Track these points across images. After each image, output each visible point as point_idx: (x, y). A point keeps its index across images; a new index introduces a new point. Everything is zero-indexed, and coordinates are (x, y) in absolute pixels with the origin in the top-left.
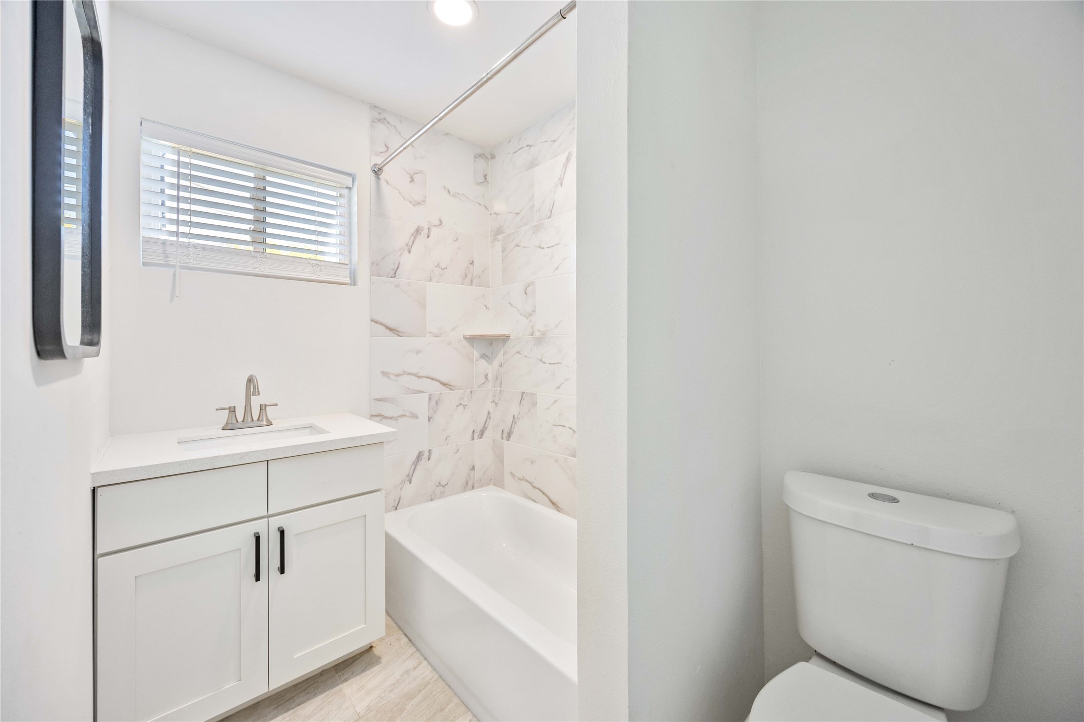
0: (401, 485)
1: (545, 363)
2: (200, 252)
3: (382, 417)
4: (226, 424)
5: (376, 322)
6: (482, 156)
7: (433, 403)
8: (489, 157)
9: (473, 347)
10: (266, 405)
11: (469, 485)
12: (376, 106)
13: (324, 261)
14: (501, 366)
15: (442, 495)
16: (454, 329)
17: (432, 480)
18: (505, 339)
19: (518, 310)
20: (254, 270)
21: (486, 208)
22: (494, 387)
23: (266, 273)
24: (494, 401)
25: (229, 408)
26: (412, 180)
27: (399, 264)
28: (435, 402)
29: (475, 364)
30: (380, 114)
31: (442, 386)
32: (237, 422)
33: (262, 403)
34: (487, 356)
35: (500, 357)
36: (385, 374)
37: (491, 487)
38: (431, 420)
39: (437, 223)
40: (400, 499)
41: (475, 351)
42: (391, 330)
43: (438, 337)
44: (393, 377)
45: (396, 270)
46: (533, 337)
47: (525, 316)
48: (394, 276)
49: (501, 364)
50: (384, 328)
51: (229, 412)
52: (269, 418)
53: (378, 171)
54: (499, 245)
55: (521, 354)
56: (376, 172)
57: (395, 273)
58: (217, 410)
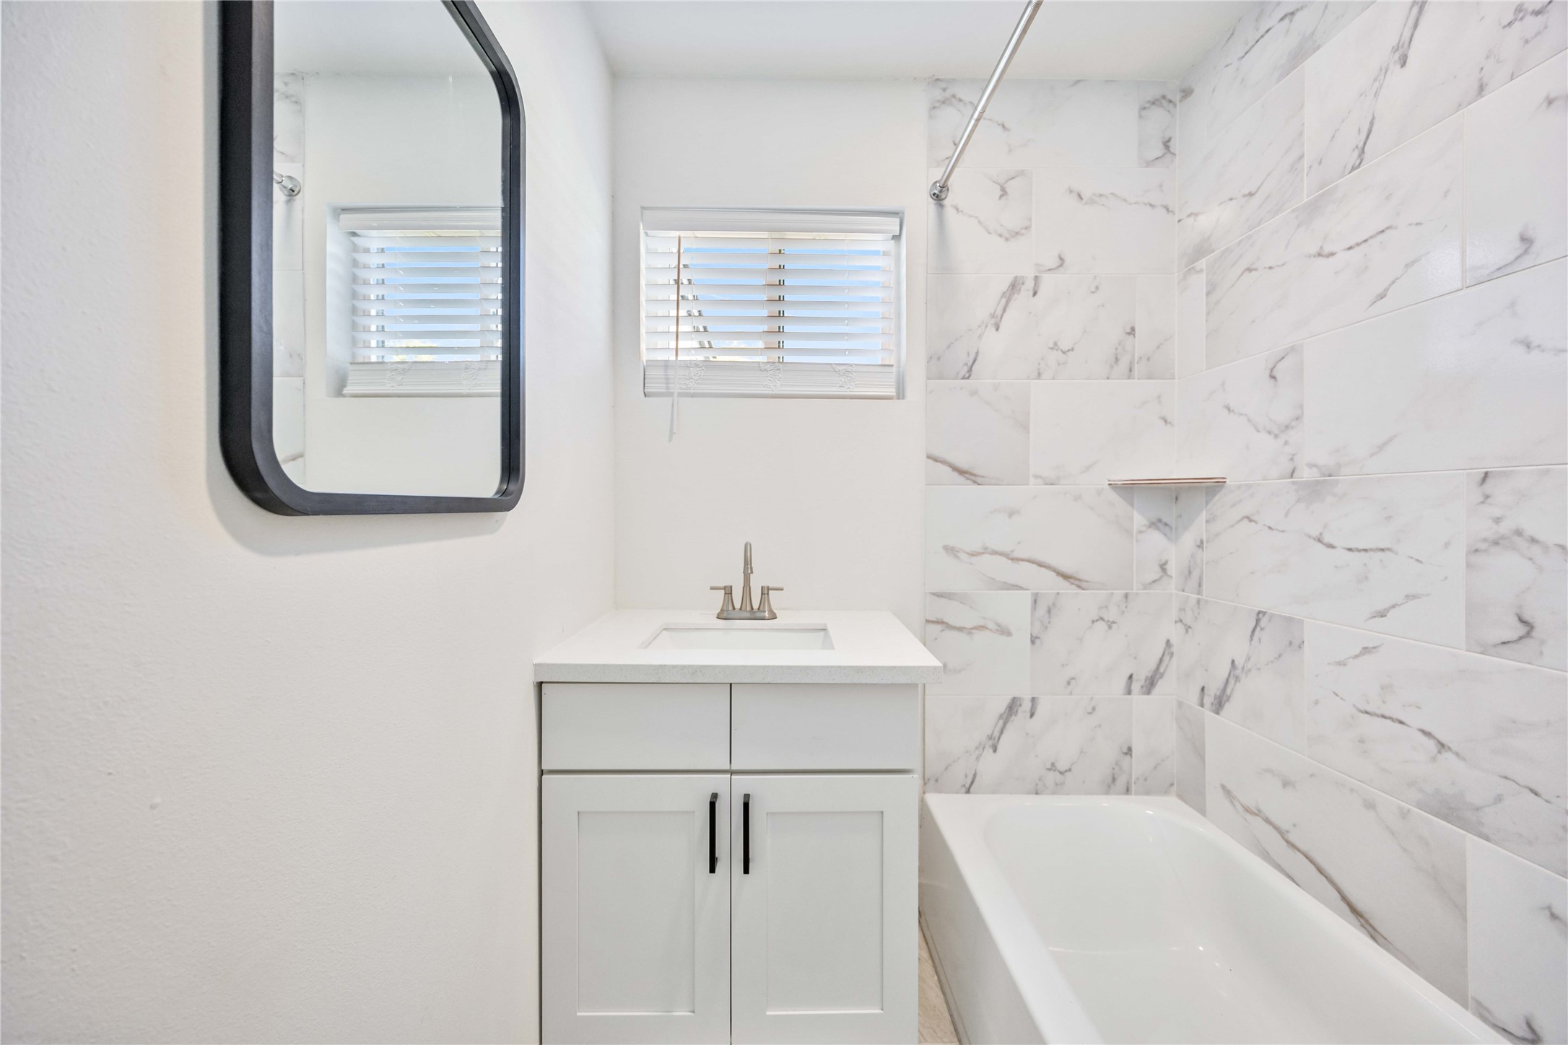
0: (977, 752)
1: (1331, 546)
2: (702, 372)
3: (944, 625)
4: (722, 610)
5: (936, 460)
6: (1161, 101)
7: (1041, 611)
8: (1177, 98)
9: (1132, 505)
10: (768, 589)
11: (1117, 783)
12: (938, 79)
13: (856, 365)
14: (1200, 545)
15: (1058, 789)
16: (1088, 468)
17: (1037, 756)
18: (1212, 487)
19: (1249, 420)
20: (763, 389)
21: (1168, 210)
22: (1183, 591)
23: (776, 392)
24: (1181, 621)
25: (725, 588)
26: (1004, 193)
27: (977, 353)
28: (1044, 609)
29: (1137, 541)
30: (944, 90)
31: (1060, 579)
32: (734, 608)
33: (764, 585)
34: (1166, 524)
35: (1198, 528)
36: (951, 550)
37: (1172, 800)
38: (1037, 641)
39: (1053, 262)
40: (975, 775)
41: (1135, 514)
42: (962, 472)
43: (1052, 484)
44: (963, 556)
45: (972, 365)
46: (1293, 483)
47: (1269, 433)
48: (967, 375)
49: (1202, 542)
50: (950, 469)
51: (725, 594)
52: (773, 607)
53: (941, 191)
54: (1199, 282)
55: (1256, 522)
56: (938, 196)
57: (970, 370)
58: (712, 589)
